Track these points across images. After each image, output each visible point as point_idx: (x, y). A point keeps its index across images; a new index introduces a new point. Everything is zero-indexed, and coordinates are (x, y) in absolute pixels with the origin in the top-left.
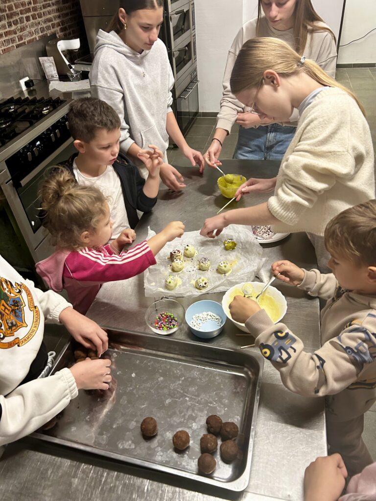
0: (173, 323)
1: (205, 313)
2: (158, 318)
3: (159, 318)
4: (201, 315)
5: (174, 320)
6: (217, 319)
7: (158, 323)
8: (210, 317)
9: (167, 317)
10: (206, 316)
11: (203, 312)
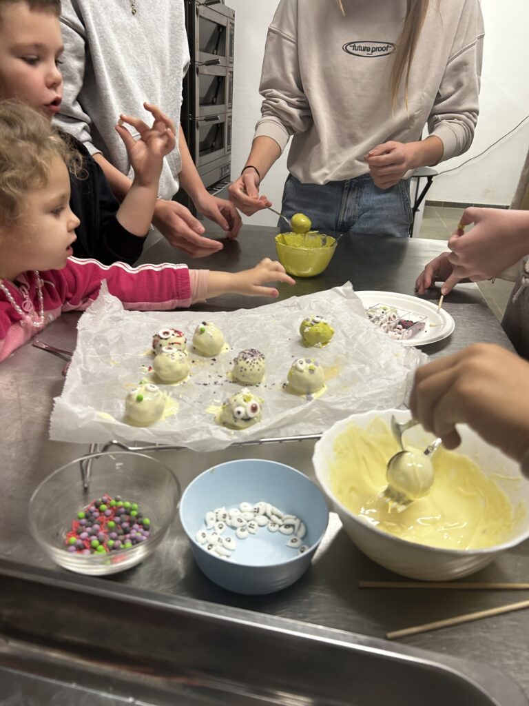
0: (134, 534)
1: (247, 507)
2: (82, 514)
3: (87, 517)
4: (234, 512)
5: (141, 524)
6: (287, 526)
7: (78, 533)
8: (264, 520)
9: (116, 512)
10: (251, 516)
11: (240, 502)
